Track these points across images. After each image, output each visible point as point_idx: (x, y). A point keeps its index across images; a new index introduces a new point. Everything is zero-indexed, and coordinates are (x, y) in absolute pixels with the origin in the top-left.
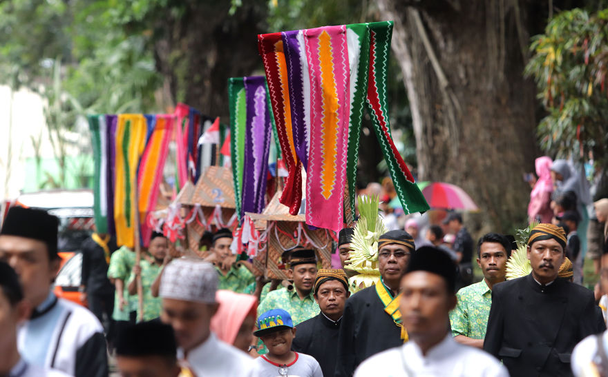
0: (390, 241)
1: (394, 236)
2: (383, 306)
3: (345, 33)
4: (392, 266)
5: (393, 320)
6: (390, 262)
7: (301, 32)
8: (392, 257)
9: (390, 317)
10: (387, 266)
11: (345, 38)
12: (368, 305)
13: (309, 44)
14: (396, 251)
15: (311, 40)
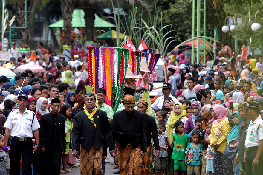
0: (89, 96)
1: (90, 94)
2: (87, 117)
3: (114, 50)
4: (89, 104)
5: (91, 121)
6: (89, 103)
7: (100, 47)
8: (89, 101)
9: (90, 120)
10: (88, 104)
11: (114, 51)
12: (83, 117)
13: (103, 51)
14: (90, 99)
15: (104, 50)
